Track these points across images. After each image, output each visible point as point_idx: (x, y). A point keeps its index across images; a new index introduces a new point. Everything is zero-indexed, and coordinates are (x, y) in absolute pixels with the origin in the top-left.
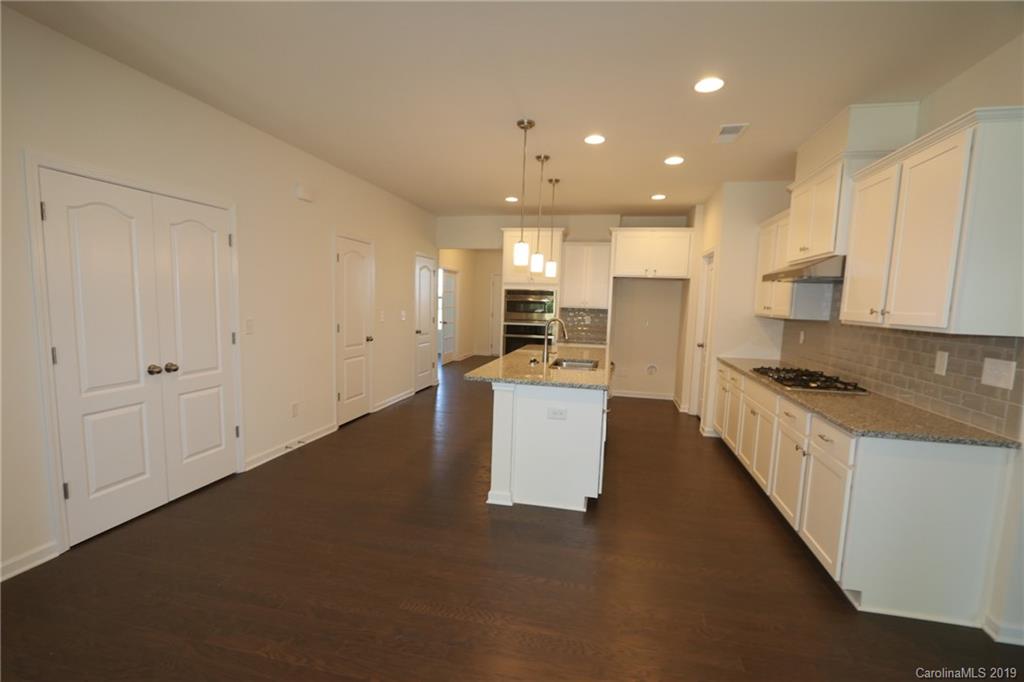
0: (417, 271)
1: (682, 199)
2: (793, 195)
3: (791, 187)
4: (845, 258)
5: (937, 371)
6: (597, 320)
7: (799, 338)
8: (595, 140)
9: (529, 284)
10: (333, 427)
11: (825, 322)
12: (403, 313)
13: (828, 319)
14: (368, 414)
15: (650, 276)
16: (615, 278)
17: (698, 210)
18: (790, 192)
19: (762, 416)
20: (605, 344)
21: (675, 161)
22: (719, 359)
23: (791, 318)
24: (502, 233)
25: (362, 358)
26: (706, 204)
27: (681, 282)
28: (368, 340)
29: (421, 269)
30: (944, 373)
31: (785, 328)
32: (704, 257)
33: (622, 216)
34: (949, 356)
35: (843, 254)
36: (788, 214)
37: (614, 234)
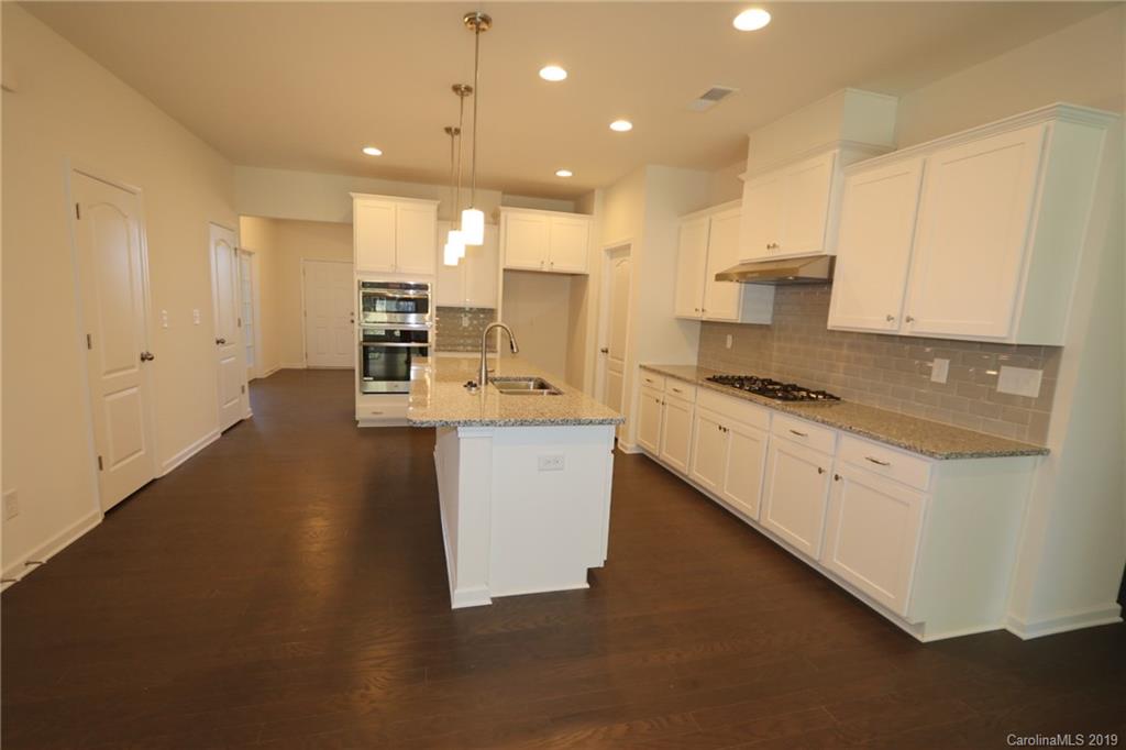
0: (212, 247)
1: (586, 180)
2: (746, 185)
3: (742, 176)
4: (833, 259)
5: (933, 379)
6: (475, 322)
7: (725, 342)
8: (553, 73)
9: (394, 273)
10: (95, 517)
11: (767, 326)
12: (196, 312)
13: (769, 323)
14: (154, 481)
15: (546, 269)
16: (505, 270)
17: (598, 196)
18: (743, 182)
19: (734, 432)
20: (496, 352)
21: (621, 126)
22: (641, 366)
23: (739, 321)
24: (352, 199)
25: (135, 390)
26: (608, 190)
27: (569, 278)
28: (143, 359)
29: (217, 244)
30: (943, 380)
31: (702, 330)
32: (607, 251)
33: (504, 193)
34: (950, 364)
35: (833, 254)
36: (741, 205)
37: (503, 215)
